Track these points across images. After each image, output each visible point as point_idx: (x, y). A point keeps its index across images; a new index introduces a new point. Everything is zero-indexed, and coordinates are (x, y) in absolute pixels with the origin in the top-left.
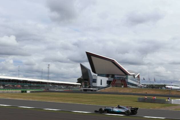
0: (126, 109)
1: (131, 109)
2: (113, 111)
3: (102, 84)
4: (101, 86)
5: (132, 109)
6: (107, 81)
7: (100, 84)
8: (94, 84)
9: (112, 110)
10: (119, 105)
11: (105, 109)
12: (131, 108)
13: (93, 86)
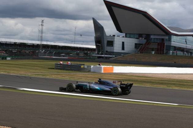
0: (112, 86)
1: (121, 86)
2: (90, 89)
3: (125, 49)
4: (123, 51)
5: (123, 86)
6: (136, 44)
7: (121, 48)
8: (108, 49)
9: (88, 87)
10: (100, 79)
11: (76, 86)
12: (121, 84)
13: (107, 51)
